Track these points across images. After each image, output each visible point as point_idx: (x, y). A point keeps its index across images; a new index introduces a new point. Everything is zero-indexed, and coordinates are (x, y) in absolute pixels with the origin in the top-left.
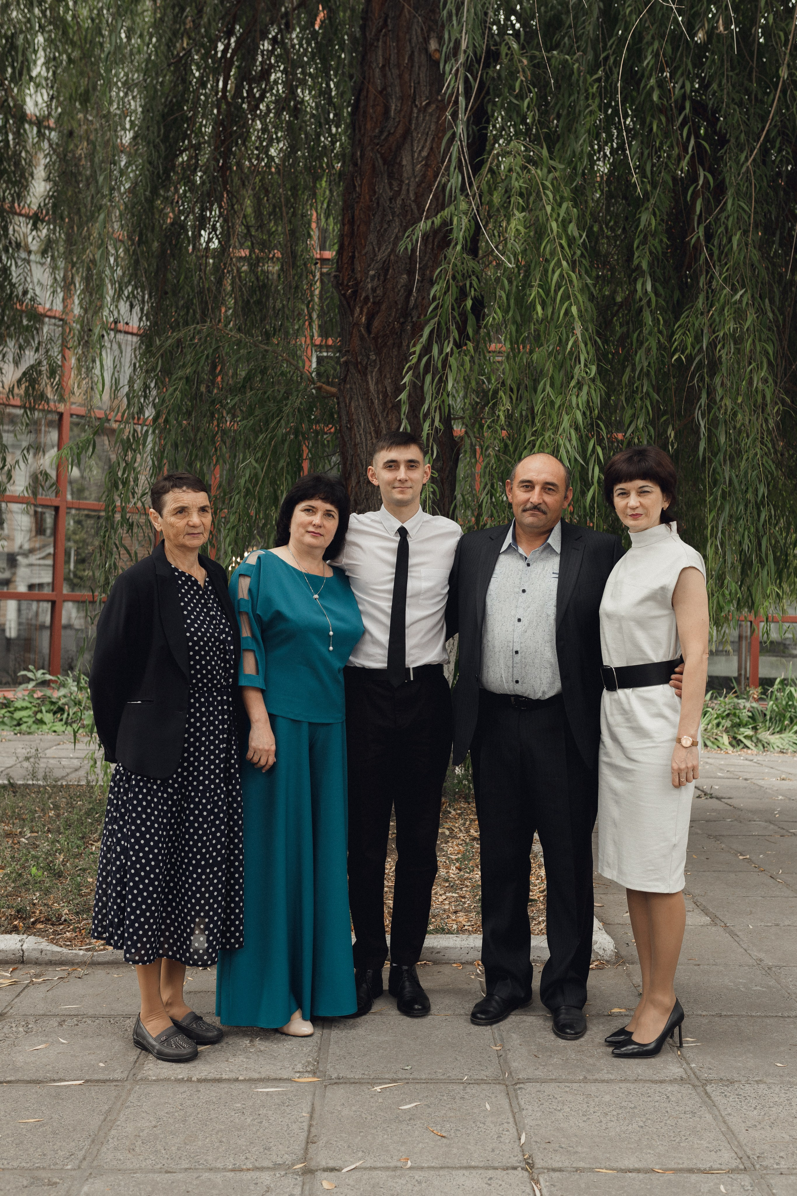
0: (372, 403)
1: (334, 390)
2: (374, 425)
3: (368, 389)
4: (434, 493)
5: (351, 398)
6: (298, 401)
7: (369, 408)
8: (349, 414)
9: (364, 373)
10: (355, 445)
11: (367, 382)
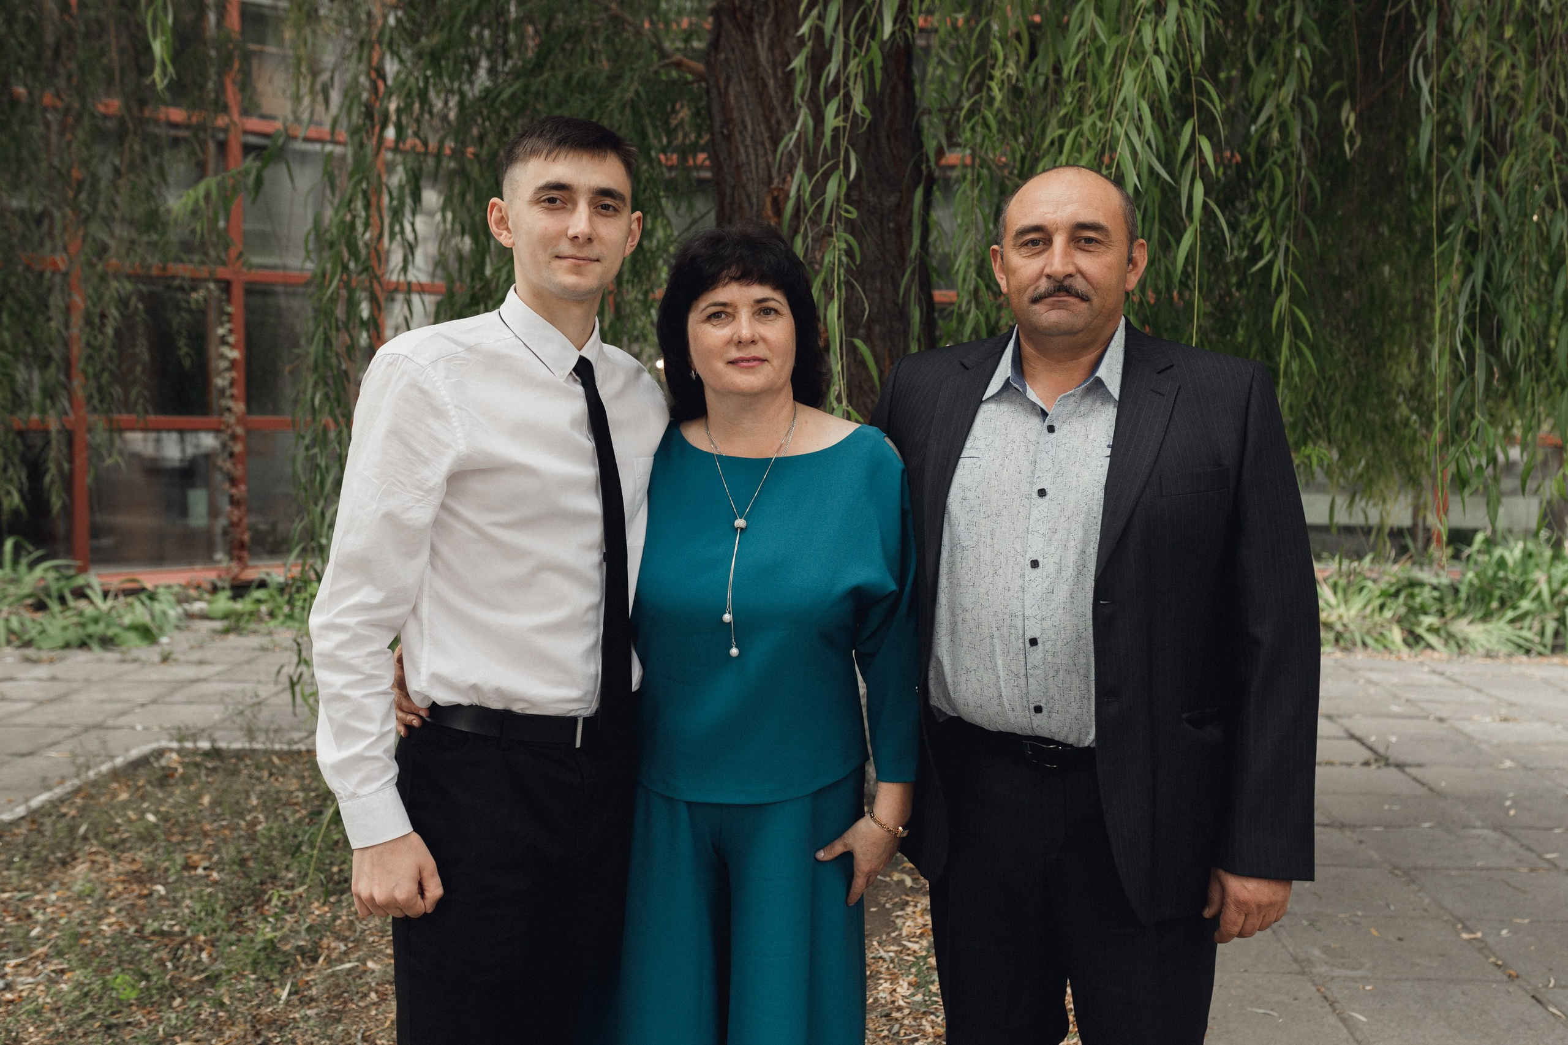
0: (765, 85)
1: (700, 67)
2: (769, 128)
3: (756, 60)
4: (849, 253)
5: (728, 80)
6: (632, 89)
7: (760, 96)
8: (725, 108)
9: (748, 31)
10: (738, 167)
11: (754, 46)
